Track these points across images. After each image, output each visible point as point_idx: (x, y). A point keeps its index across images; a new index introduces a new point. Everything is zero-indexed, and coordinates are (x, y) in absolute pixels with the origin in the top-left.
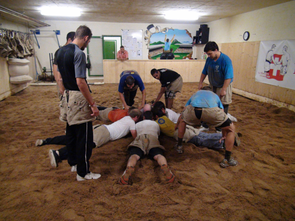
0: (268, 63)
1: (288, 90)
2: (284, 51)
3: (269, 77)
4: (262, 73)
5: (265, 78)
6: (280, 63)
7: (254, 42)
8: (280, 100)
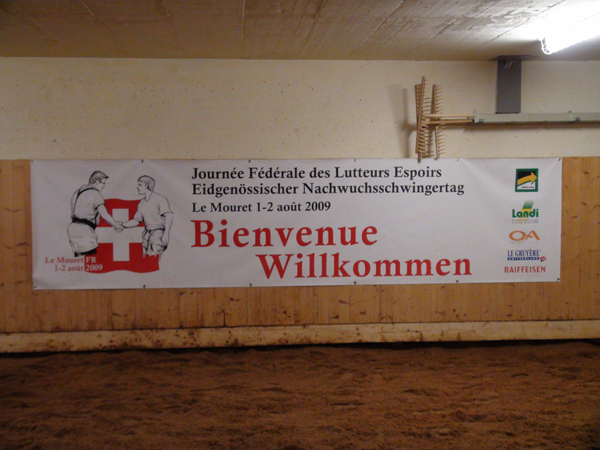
0: (87, 227)
1: (182, 293)
2: (143, 189)
3: (101, 267)
4: (62, 260)
5: (84, 274)
6: (134, 222)
8: (160, 326)
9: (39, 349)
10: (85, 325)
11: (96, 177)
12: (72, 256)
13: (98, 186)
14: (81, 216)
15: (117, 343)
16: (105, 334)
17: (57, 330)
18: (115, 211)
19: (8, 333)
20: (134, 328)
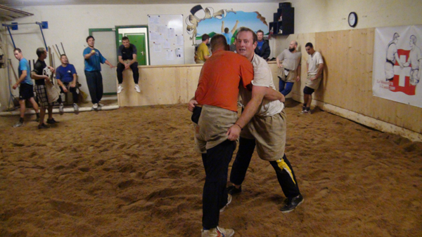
0: (391, 65)
2: (412, 44)
3: (394, 88)
4: (382, 82)
5: (388, 91)
6: (407, 64)
7: (366, 29)
8: (413, 129)
9: (373, 126)
10: (387, 120)
11: (396, 36)
12: (385, 80)
13: (396, 41)
14: (389, 59)
15: (397, 133)
16: (393, 126)
17: (378, 119)
18: (401, 56)
19: (365, 115)
20: (403, 127)
